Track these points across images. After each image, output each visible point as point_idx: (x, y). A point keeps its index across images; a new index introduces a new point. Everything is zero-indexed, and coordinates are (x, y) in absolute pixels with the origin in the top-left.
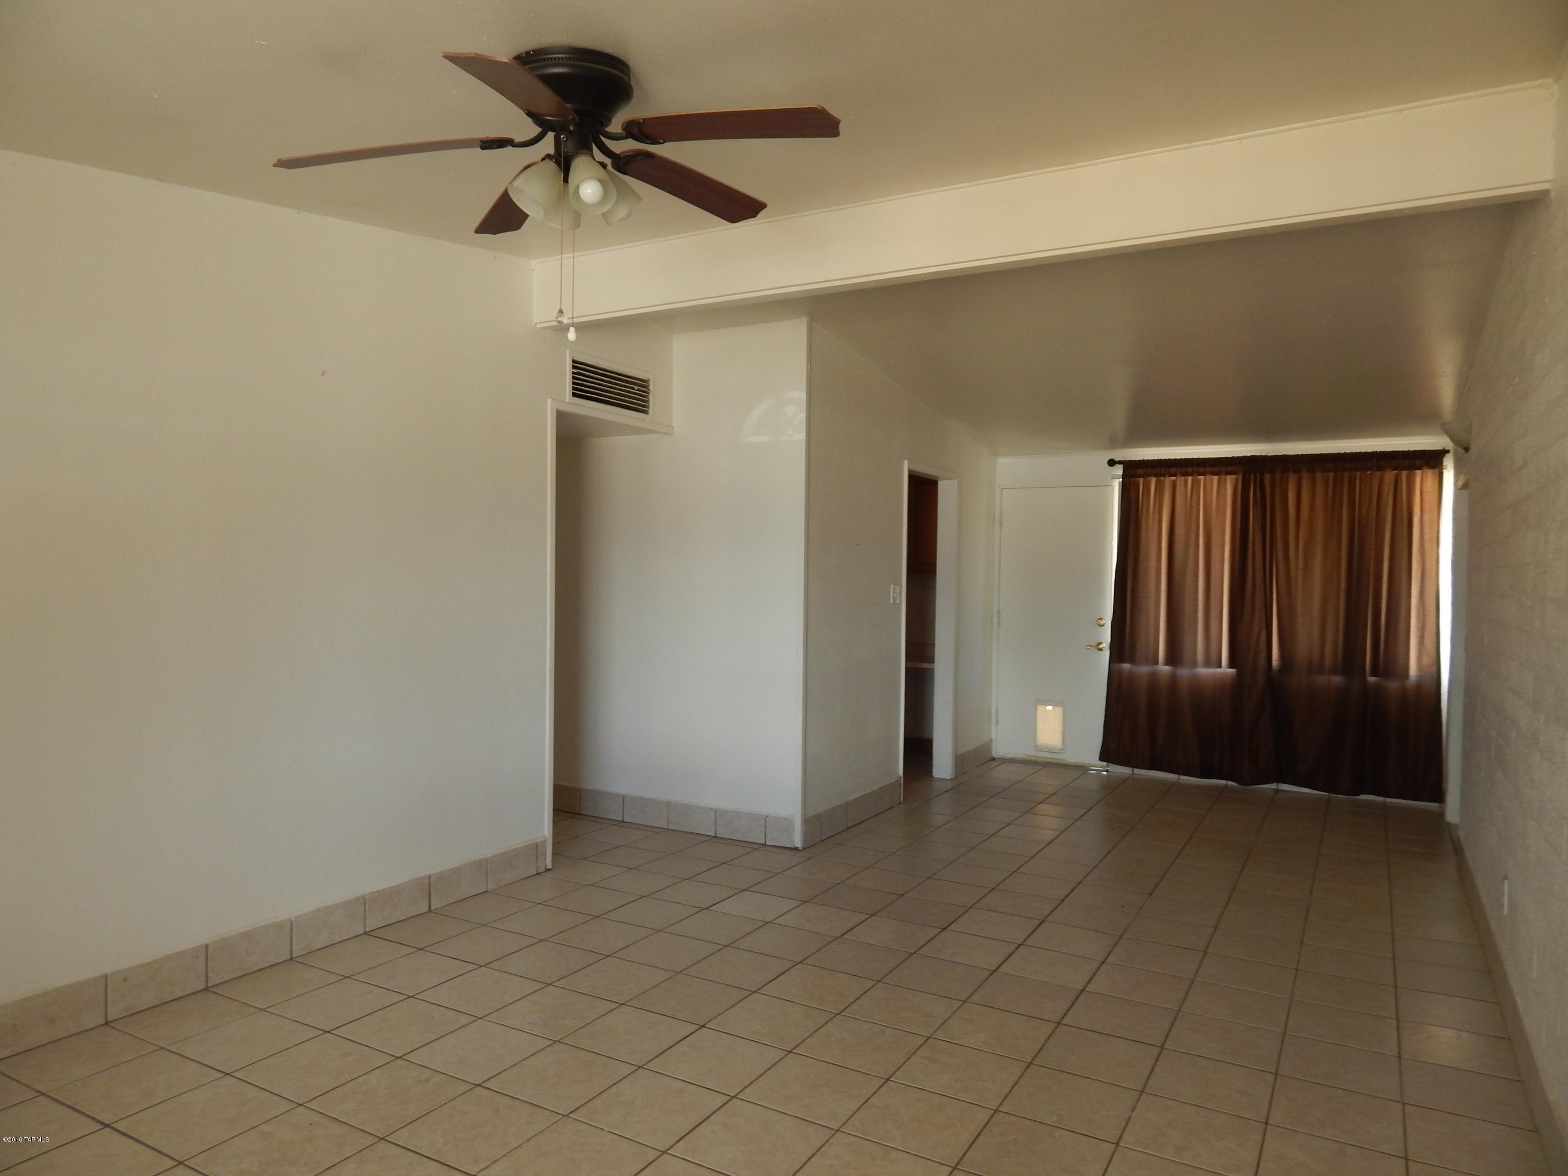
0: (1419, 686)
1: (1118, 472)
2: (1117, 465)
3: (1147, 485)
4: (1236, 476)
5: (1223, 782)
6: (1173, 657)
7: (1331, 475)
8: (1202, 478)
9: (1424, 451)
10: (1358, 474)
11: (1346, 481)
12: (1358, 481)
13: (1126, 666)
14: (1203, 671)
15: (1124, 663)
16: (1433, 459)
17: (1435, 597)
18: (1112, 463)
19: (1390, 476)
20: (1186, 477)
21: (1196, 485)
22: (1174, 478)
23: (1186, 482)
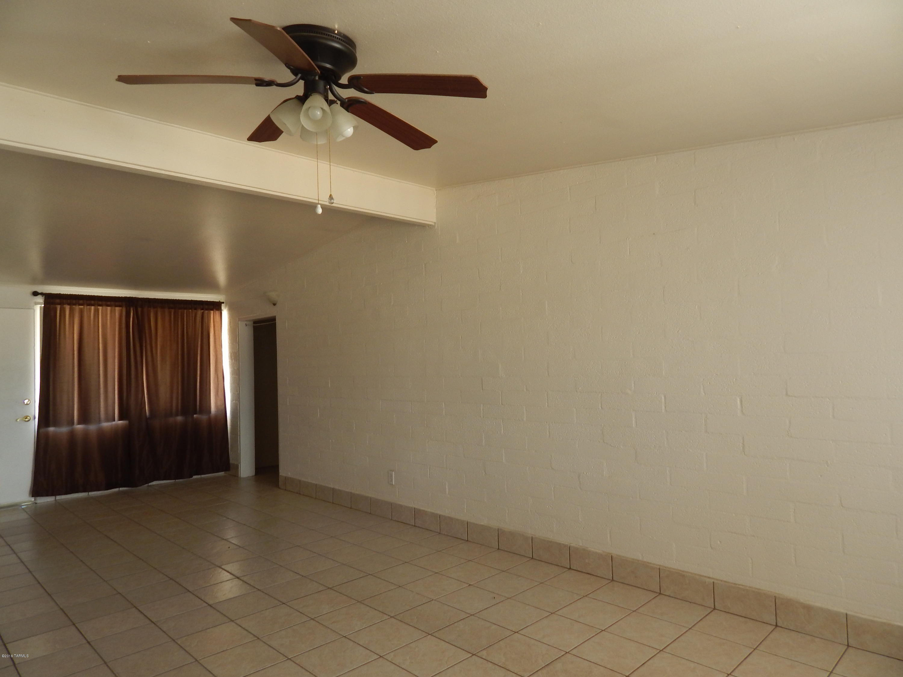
0: (216, 416)
1: (38, 300)
2: (40, 296)
3: (63, 311)
4: (121, 308)
5: (116, 490)
6: (84, 418)
7: (173, 311)
8: (100, 308)
9: (213, 302)
10: (185, 311)
11: (180, 314)
12: (185, 314)
13: (51, 429)
14: (106, 425)
15: (50, 427)
16: (216, 306)
17: (222, 372)
18: (35, 294)
19: (200, 312)
20: (90, 307)
21: (97, 312)
22: (82, 307)
23: (90, 309)
